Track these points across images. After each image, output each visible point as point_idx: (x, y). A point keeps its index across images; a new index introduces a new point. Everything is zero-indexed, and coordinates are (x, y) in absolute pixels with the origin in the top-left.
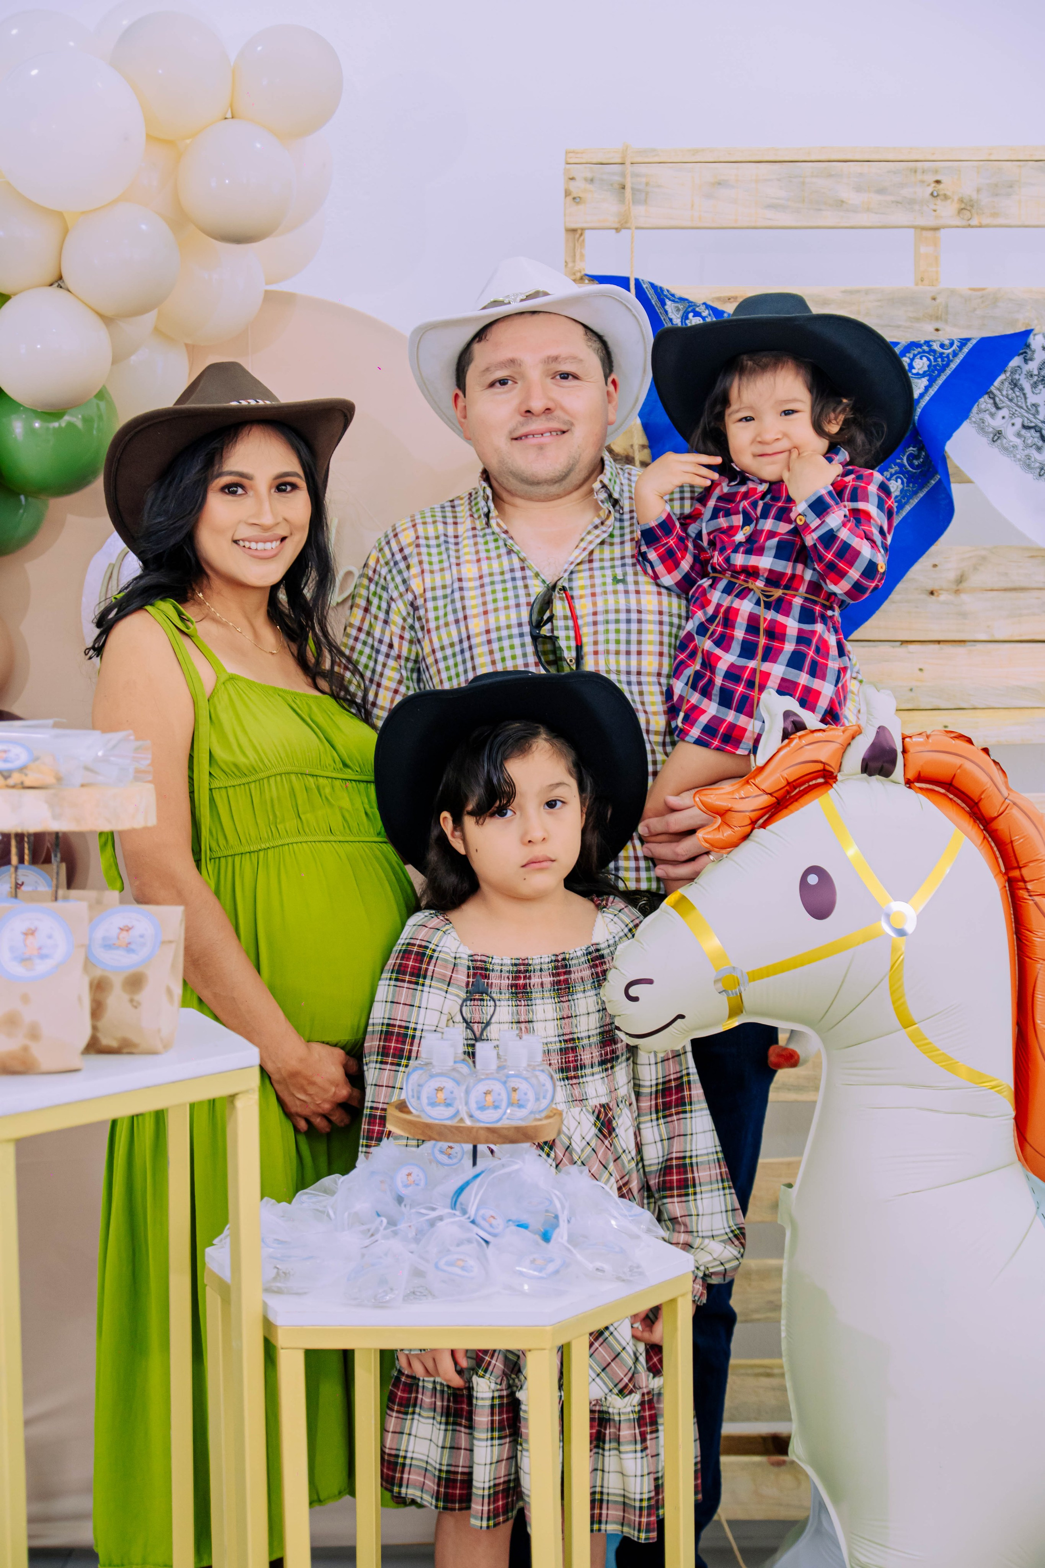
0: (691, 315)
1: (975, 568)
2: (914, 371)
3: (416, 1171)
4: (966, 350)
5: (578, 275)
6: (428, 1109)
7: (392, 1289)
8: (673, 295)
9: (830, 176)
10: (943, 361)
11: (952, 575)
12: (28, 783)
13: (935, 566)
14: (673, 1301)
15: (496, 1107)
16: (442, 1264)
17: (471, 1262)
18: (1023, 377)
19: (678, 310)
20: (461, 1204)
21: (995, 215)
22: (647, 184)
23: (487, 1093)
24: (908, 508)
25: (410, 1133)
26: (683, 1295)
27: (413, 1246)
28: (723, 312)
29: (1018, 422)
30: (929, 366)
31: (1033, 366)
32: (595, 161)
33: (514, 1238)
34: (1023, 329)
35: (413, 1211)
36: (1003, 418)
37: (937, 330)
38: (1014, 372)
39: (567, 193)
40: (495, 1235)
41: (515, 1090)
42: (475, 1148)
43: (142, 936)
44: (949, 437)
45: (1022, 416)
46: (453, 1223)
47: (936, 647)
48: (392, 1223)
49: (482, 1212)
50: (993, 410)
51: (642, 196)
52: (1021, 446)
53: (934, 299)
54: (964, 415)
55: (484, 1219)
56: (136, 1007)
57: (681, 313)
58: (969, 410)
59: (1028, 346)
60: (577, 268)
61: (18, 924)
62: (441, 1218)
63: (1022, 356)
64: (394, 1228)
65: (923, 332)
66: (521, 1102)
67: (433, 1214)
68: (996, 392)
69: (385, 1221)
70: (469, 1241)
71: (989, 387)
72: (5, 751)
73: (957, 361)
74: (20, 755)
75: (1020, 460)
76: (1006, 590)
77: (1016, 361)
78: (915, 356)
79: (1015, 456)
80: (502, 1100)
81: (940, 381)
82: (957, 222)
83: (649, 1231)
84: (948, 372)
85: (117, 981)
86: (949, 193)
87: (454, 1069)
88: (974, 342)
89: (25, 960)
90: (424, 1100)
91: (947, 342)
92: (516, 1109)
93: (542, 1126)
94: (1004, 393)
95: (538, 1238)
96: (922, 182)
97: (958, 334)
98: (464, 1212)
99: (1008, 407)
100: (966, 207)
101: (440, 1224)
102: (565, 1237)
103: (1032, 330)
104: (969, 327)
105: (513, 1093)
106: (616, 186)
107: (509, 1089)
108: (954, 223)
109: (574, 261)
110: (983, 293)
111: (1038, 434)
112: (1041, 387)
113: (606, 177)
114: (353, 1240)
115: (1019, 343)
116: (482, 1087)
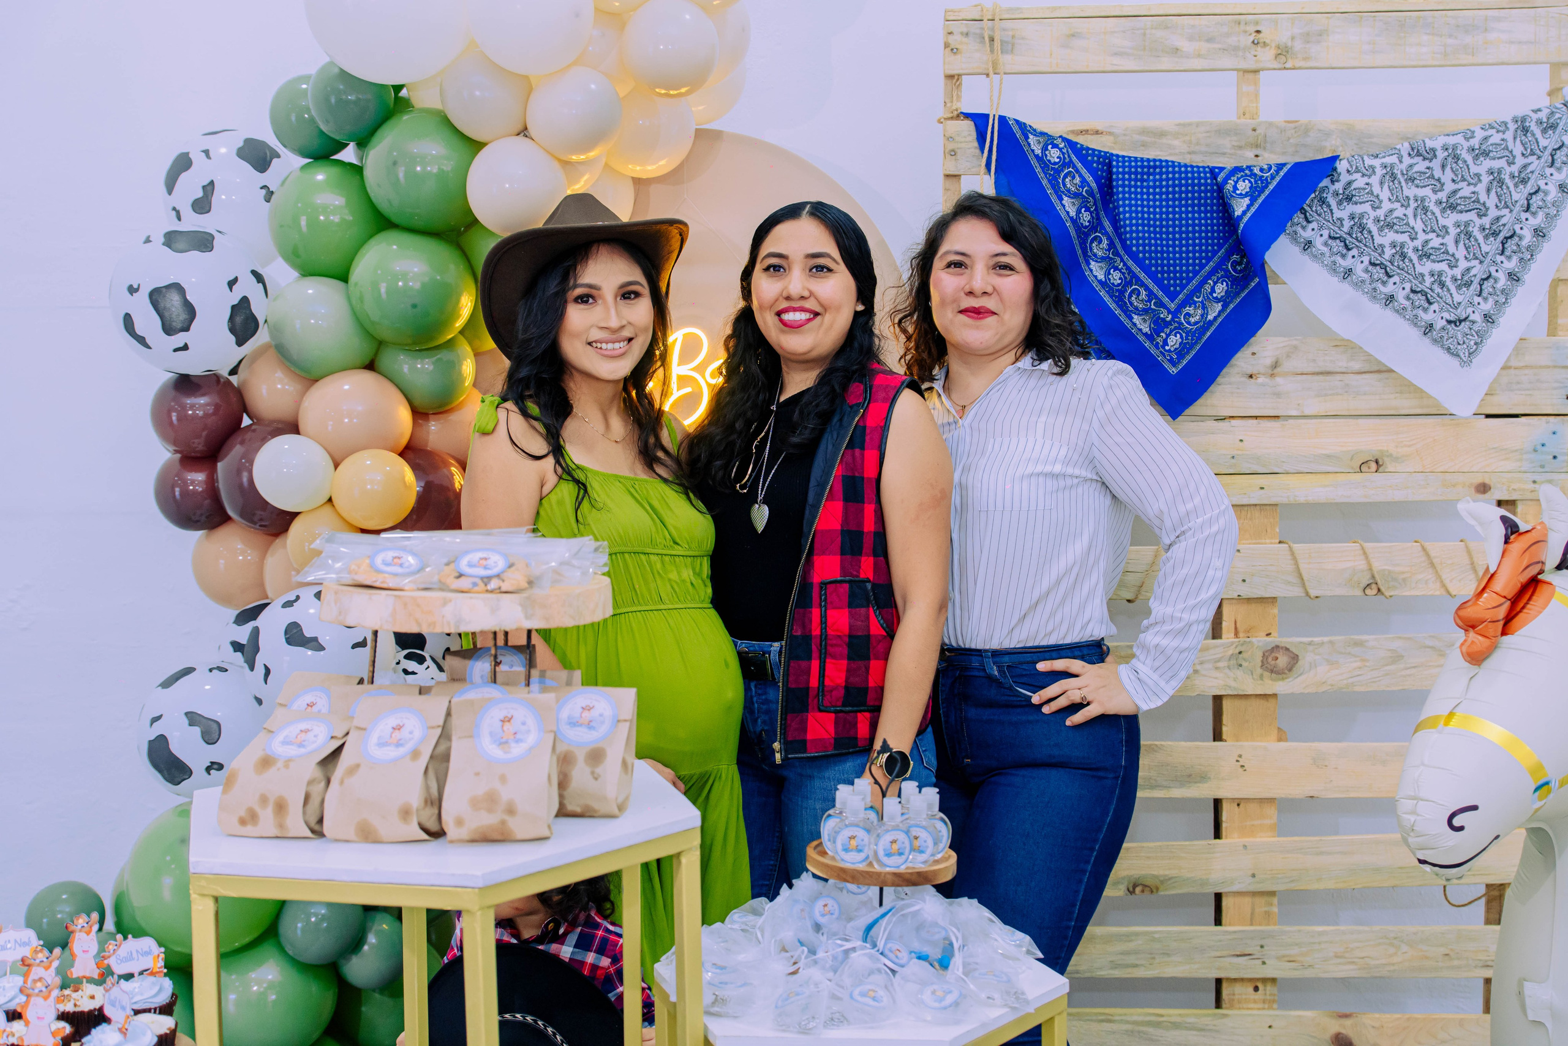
0: (1050, 147)
1: (1288, 356)
2: (1238, 192)
3: (830, 902)
4: (1282, 174)
5: (955, 113)
7: (814, 1016)
8: (1035, 130)
9: (1167, 28)
10: (1262, 183)
11: (1269, 362)
12: (504, 589)
13: (1254, 354)
14: (1051, 1020)
15: (900, 854)
16: (856, 992)
17: (881, 993)
18: (1329, 195)
19: (1039, 142)
20: (872, 937)
21: (1305, 59)
23: (894, 842)
24: (1232, 306)
25: (827, 874)
26: (1059, 1014)
27: (830, 975)
28: (1077, 143)
29: (1326, 233)
30: (1250, 188)
31: (1339, 186)
32: (969, 18)
33: (918, 968)
34: (1330, 155)
35: (830, 940)
36: (1313, 230)
37: (1257, 156)
39: (946, 45)
40: (902, 966)
41: (916, 838)
42: (881, 890)
43: (601, 715)
44: (1268, 248)
45: (1330, 229)
46: (864, 954)
47: (1254, 421)
49: (889, 945)
50: (1305, 223)
51: (1009, 47)
52: (1328, 254)
53: (1254, 130)
54: (1280, 229)
55: (891, 951)
56: (596, 779)
57: (1042, 145)
58: (1286, 225)
59: (1335, 169)
60: (954, 107)
61: (496, 714)
62: (854, 949)
63: (1329, 178)
64: (814, 957)
65: (1246, 158)
66: (921, 849)
67: (848, 945)
68: (1308, 209)
69: (806, 949)
70: (879, 971)
71: (1302, 206)
72: (486, 559)
73: (1275, 183)
74: (497, 563)
75: (1326, 265)
76: (1313, 374)
77: (1325, 182)
78: (1238, 179)
79: (1322, 262)
80: (905, 848)
81: (1260, 200)
82: (1276, 65)
83: (1029, 952)
84: (1267, 192)
85: (580, 756)
86: (1267, 41)
87: (865, 819)
88: (1289, 166)
89: (503, 743)
91: (1265, 167)
92: (918, 854)
93: (940, 870)
94: (1314, 209)
95: (936, 969)
96: (1245, 32)
97: (1274, 159)
98: (874, 946)
99: (1317, 220)
100: (1283, 52)
101: (853, 955)
102: (961, 969)
103: (1338, 156)
104: (1284, 153)
105: (915, 841)
106: (987, 39)
107: (912, 837)
108: (1272, 66)
109: (952, 102)
110: (1296, 124)
111: (1342, 244)
112: (1345, 204)
113: (978, 31)
114: (779, 967)
115: (1327, 167)
116: (889, 837)
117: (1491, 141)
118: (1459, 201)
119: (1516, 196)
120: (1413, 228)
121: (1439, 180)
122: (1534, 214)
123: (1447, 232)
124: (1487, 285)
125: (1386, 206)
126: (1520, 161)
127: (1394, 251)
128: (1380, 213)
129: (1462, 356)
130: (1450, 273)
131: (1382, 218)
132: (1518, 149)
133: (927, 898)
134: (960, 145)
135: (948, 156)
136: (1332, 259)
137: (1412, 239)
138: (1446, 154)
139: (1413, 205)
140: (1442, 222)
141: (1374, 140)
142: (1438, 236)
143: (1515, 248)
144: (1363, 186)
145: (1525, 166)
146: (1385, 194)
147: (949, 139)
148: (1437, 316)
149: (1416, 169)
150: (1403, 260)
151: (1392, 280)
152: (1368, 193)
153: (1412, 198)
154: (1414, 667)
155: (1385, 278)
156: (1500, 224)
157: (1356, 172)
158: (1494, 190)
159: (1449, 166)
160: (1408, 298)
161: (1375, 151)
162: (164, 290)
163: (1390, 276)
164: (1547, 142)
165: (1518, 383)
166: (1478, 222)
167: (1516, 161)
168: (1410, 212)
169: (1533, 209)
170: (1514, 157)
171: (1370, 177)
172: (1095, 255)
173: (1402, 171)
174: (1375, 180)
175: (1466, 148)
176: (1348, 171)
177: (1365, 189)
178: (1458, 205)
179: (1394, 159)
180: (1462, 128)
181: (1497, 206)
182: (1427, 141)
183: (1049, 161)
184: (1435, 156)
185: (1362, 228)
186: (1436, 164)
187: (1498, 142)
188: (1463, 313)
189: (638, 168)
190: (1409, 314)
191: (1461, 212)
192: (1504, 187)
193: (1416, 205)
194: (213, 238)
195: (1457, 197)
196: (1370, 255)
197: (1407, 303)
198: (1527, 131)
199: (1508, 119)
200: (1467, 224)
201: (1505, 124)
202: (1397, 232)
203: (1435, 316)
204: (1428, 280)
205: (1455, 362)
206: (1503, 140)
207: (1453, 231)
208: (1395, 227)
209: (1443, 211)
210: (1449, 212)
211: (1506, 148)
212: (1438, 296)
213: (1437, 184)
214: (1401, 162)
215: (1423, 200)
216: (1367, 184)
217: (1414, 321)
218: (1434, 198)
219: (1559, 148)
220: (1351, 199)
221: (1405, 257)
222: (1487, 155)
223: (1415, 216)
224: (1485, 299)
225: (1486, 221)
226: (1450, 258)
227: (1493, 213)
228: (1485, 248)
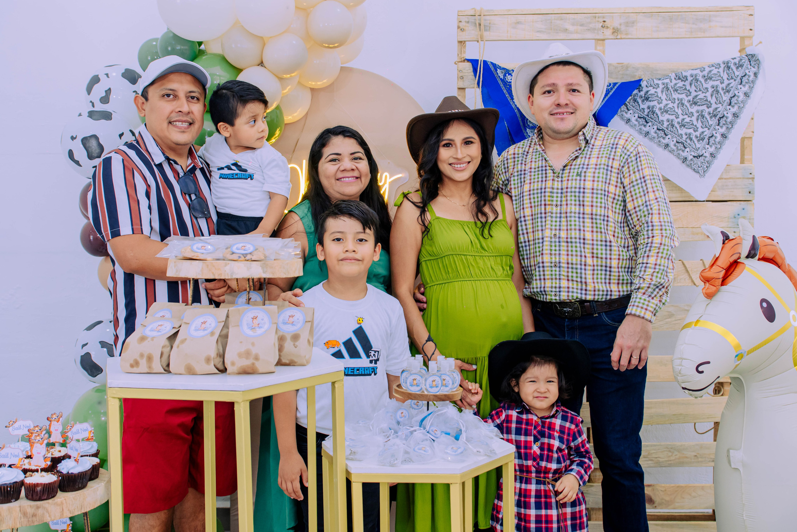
0: (507, 75)
3: (404, 411)
4: (616, 87)
5: (463, 59)
6: (410, 387)
7: (397, 459)
8: (500, 67)
9: (562, 19)
12: (253, 259)
14: (507, 464)
15: (437, 387)
16: (416, 449)
17: (428, 448)
18: (638, 97)
19: (502, 72)
20: (424, 425)
21: (627, 34)
22: (490, 23)
23: (433, 381)
26: (511, 461)
27: (404, 442)
29: (636, 115)
31: (642, 93)
32: (469, 14)
33: (444, 439)
34: (638, 79)
35: (404, 427)
36: (630, 114)
38: (635, 95)
39: (458, 27)
40: (437, 438)
41: (444, 380)
42: (428, 403)
43: (298, 319)
44: (610, 121)
45: (638, 113)
46: (420, 433)
48: (396, 432)
49: (432, 428)
50: (627, 111)
51: (488, 28)
52: (638, 125)
54: (615, 113)
55: (432, 431)
56: (296, 347)
57: (503, 74)
58: (617, 111)
59: (640, 85)
60: (462, 57)
61: (250, 315)
62: (415, 431)
63: (638, 90)
64: (396, 435)
66: (446, 385)
67: (412, 429)
68: (628, 104)
69: (393, 432)
70: (427, 440)
71: (625, 102)
72: (244, 246)
73: (612, 91)
74: (250, 248)
75: (637, 130)
77: (636, 92)
79: (635, 129)
80: (439, 384)
82: (613, 37)
83: (497, 436)
84: (609, 96)
85: (289, 337)
86: (609, 26)
87: (420, 371)
88: (619, 84)
89: (253, 329)
90: (408, 384)
92: (445, 388)
93: (455, 394)
94: (631, 104)
95: (453, 439)
96: (598, 21)
97: (612, 81)
98: (425, 428)
99: (632, 109)
100: (616, 31)
101: (415, 433)
102: (465, 438)
103: (642, 79)
104: (617, 78)
105: (444, 381)
106: (477, 24)
107: (442, 380)
108: (611, 37)
109: (461, 54)
110: (623, 64)
111: (644, 120)
112: (645, 101)
113: (473, 21)
114: (380, 439)
115: (636, 84)
116: (431, 379)
117: (713, 72)
118: (698, 101)
119: (724, 98)
120: (677, 113)
121: (689, 91)
122: (733, 106)
123: (693, 115)
124: (712, 140)
125: (665, 102)
126: (726, 82)
127: (668, 123)
128: (662, 106)
129: (701, 173)
130: (694, 134)
131: (663, 108)
132: (725, 76)
133: (449, 407)
134: (465, 74)
135: (459, 79)
136: (640, 127)
137: (677, 118)
138: (692, 78)
139: (677, 102)
140: (690, 110)
141: (658, 72)
142: (689, 117)
143: (724, 122)
144: (653, 93)
145: (729, 84)
146: (664, 97)
147: (460, 71)
148: (689, 154)
149: (678, 85)
150: (672, 128)
151: (667, 137)
152: (656, 96)
153: (676, 99)
154: (680, 320)
155: (664, 136)
156: (717, 111)
157: (650, 86)
158: (714, 95)
159: (693, 84)
160: (675, 145)
161: (659, 77)
162: (89, 138)
163: (666, 135)
164: (739, 73)
165: (726, 186)
166: (707, 110)
167: (724, 82)
168: (675, 105)
169: (732, 104)
170: (723, 80)
171: (657, 89)
172: (529, 126)
173: (671, 86)
174: (659, 90)
175: (701, 75)
176: (647, 86)
177: (654, 94)
178: (698, 102)
179: (668, 81)
180: (699, 66)
181: (716, 103)
182: (683, 72)
183: (507, 81)
184: (687, 79)
185: (653, 112)
186: (687, 83)
187: (716, 73)
188: (701, 153)
189: (313, 83)
190: (675, 153)
191: (699, 105)
192: (719, 94)
193: (678, 102)
194: (112, 114)
195: (697, 98)
196: (657, 125)
197: (675, 148)
198: (729, 68)
199: (721, 63)
200: (702, 111)
201: (719, 64)
202: (670, 115)
203: (688, 154)
204: (684, 137)
205: (697, 176)
206: (718, 72)
207: (696, 115)
208: (669, 112)
209: (691, 105)
210: (694, 106)
211: (720, 76)
212: (689, 144)
213: (688, 92)
214: (671, 82)
215: (681, 100)
216: (656, 92)
217: (678, 156)
218: (687, 99)
219: (744, 76)
220: (648, 99)
221: (673, 126)
222: (711, 79)
223: (678, 107)
224: (711, 146)
225: (711, 110)
226: (694, 127)
227: (714, 106)
228: (710, 123)
